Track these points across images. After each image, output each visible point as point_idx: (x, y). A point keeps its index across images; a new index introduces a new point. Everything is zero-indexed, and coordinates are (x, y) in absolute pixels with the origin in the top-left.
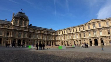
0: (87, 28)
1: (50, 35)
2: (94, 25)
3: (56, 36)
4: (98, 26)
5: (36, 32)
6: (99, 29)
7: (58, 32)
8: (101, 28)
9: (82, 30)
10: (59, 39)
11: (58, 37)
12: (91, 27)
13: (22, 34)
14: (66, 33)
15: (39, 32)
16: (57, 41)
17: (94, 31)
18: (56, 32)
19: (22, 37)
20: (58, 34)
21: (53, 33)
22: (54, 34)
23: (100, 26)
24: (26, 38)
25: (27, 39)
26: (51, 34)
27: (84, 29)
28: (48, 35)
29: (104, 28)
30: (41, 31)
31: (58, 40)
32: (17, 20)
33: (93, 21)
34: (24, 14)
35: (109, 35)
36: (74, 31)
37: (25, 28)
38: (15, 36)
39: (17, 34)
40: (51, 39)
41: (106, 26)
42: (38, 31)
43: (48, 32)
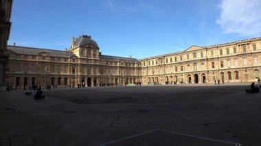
0: (185, 58)
1: (130, 68)
2: (195, 55)
3: (140, 69)
4: (200, 56)
5: (109, 64)
6: (201, 60)
7: (142, 63)
8: (203, 60)
9: (179, 60)
10: (144, 73)
11: (142, 70)
12: (191, 57)
13: (92, 70)
14: (155, 64)
15: (113, 64)
16: (141, 77)
17: (195, 63)
18: (139, 63)
19: (92, 74)
20: (143, 66)
21: (134, 64)
22: (136, 66)
23: (202, 56)
24: (98, 74)
25: (100, 77)
26: (132, 66)
27: (181, 60)
28: (126, 68)
29: (207, 59)
30: (116, 63)
31: (142, 75)
32: (84, 50)
33: (194, 48)
34: (90, 37)
35: (214, 69)
36: (167, 62)
37: (95, 60)
38: (83, 73)
39: (85, 70)
40: (132, 75)
41: (209, 56)
42: (111, 62)
43: (126, 64)
